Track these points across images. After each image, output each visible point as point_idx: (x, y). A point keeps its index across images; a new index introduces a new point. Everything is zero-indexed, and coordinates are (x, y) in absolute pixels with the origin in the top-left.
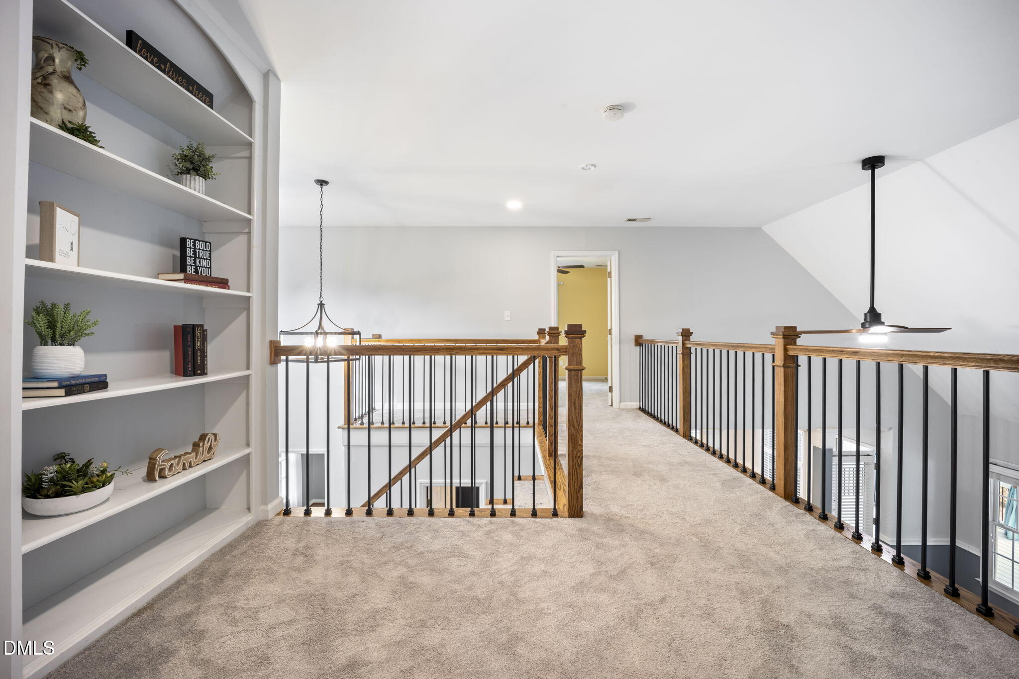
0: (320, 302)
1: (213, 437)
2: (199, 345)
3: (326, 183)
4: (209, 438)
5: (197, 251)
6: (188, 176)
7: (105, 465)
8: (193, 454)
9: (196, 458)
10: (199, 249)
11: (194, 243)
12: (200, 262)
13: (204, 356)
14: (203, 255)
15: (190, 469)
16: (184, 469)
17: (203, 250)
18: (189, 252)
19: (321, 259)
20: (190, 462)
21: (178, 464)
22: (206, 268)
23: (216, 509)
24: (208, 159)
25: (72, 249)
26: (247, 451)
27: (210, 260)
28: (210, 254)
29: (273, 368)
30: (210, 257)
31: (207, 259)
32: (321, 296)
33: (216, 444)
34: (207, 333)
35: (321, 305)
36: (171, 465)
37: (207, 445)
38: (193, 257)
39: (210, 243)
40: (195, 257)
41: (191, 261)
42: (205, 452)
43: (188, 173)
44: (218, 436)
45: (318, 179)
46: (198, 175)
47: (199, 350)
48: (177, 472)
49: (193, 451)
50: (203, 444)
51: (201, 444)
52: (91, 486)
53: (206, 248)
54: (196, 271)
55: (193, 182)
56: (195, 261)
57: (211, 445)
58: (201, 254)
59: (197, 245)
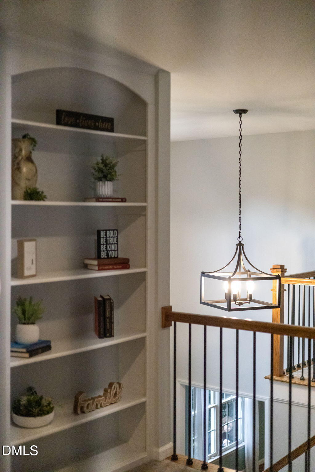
0: (239, 242)
1: (117, 386)
2: (108, 314)
3: (245, 111)
4: (115, 387)
5: (108, 238)
6: (101, 182)
7: (50, 399)
8: (103, 398)
9: (105, 401)
10: (109, 237)
11: (106, 233)
12: (110, 247)
13: (111, 323)
14: (112, 241)
15: (102, 409)
16: (97, 408)
17: (112, 237)
18: (103, 241)
19: (240, 196)
20: (101, 403)
21: (93, 403)
22: (114, 251)
23: (125, 442)
24: (114, 166)
25: (32, 263)
26: (143, 400)
27: (117, 244)
28: (117, 239)
29: (166, 331)
30: (117, 241)
31: (115, 244)
32: (240, 236)
33: (120, 392)
34: (113, 305)
35: (240, 245)
36: (88, 405)
37: (113, 391)
38: (105, 244)
39: (117, 230)
40: (107, 244)
41: (104, 247)
42: (112, 397)
43: (101, 180)
44: (121, 385)
45: (236, 109)
46: (108, 180)
47: (108, 318)
48: (92, 410)
49: (104, 394)
50: (111, 390)
51: (109, 390)
52: (42, 413)
53: (114, 235)
54: (107, 254)
55: (103, 187)
56: (106, 247)
57: (116, 391)
58: (110, 241)
59: (108, 234)
